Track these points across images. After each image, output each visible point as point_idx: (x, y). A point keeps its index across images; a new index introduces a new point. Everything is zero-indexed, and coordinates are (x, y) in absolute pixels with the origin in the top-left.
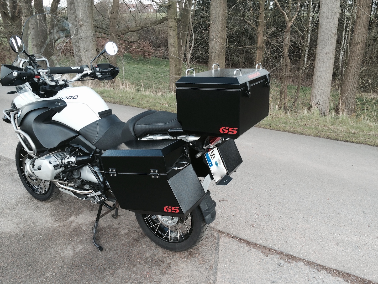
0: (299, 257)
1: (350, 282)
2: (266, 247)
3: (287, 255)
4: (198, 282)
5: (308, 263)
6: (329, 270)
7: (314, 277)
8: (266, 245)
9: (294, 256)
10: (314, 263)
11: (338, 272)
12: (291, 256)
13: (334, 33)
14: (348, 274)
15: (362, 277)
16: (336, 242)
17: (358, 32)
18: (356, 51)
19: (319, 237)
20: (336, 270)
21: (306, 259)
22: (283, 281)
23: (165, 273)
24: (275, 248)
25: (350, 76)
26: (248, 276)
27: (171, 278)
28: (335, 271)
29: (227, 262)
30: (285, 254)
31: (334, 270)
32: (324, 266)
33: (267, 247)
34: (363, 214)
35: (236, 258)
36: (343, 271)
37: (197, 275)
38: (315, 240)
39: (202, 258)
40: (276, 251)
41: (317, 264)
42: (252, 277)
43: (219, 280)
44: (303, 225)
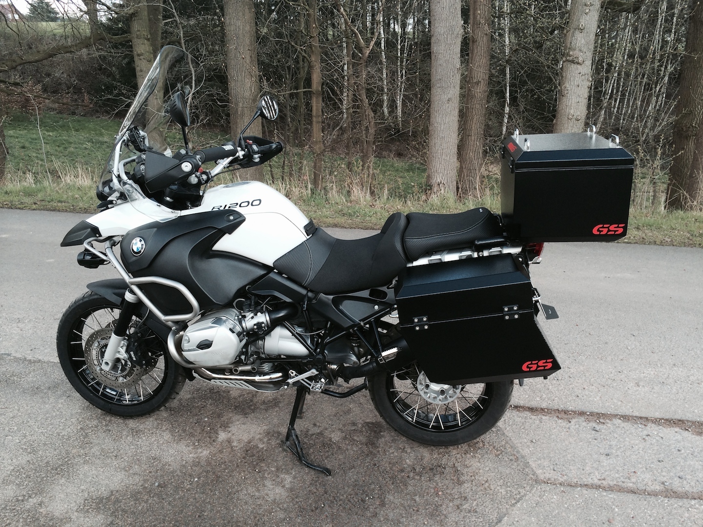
0: (609, 413)
1: (690, 430)
2: (558, 410)
3: (592, 414)
4: (517, 482)
5: (625, 418)
6: (657, 421)
7: (647, 436)
8: (555, 406)
9: (602, 414)
10: (632, 416)
11: (667, 420)
12: (598, 414)
13: (458, 68)
14: (680, 420)
15: (698, 420)
16: (635, 383)
17: (477, 64)
18: (476, 94)
19: (609, 380)
20: (663, 419)
21: (620, 414)
22: (617, 450)
23: (460, 483)
24: (570, 408)
25: (471, 136)
26: (571, 455)
27: (476, 487)
28: (663, 421)
29: (527, 444)
30: (588, 413)
31: (661, 419)
32: (647, 418)
33: (560, 410)
34: (633, 337)
35: (533, 435)
36: (673, 418)
37: (508, 473)
38: (607, 385)
39: (492, 447)
40: (575, 412)
41: (636, 417)
42: (576, 456)
43: (538, 472)
44: (576, 368)
